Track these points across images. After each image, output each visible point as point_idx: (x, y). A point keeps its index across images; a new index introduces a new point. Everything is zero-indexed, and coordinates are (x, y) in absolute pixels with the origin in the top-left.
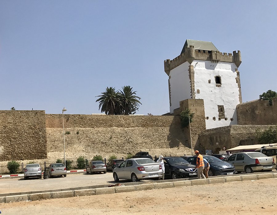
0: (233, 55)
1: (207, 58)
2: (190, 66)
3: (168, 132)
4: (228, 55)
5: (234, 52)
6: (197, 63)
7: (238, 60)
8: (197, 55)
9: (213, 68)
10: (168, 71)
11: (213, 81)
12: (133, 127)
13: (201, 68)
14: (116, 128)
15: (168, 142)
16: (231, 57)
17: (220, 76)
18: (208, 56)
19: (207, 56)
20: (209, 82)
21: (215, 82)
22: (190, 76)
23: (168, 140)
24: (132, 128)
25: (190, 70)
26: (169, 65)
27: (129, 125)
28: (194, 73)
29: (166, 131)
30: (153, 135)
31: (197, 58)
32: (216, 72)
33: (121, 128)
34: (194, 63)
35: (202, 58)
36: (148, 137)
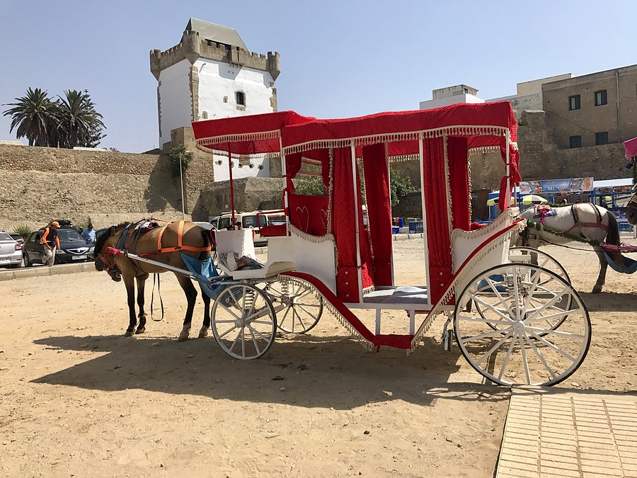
0: (267, 58)
1: (222, 57)
2: (191, 68)
3: (147, 185)
4: (259, 57)
5: (270, 53)
6: (205, 64)
7: (274, 68)
8: (205, 50)
9: (232, 76)
10: (158, 71)
11: (233, 99)
12: (75, 171)
13: (210, 74)
14: (39, 172)
15: (145, 202)
16: (264, 62)
17: (245, 91)
18: (225, 54)
19: (222, 53)
20: (225, 100)
21: (235, 101)
22: (191, 85)
23: (146, 197)
24: (74, 174)
25: (191, 75)
26: (159, 60)
27: (67, 168)
28: (198, 82)
29: (143, 181)
30: (117, 189)
31: (205, 56)
32: (238, 84)
33: (50, 173)
34: (198, 64)
35: (214, 56)
36: (106, 191)
